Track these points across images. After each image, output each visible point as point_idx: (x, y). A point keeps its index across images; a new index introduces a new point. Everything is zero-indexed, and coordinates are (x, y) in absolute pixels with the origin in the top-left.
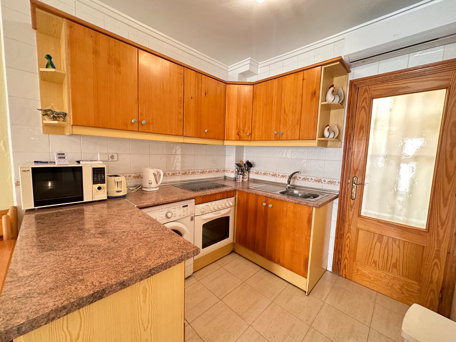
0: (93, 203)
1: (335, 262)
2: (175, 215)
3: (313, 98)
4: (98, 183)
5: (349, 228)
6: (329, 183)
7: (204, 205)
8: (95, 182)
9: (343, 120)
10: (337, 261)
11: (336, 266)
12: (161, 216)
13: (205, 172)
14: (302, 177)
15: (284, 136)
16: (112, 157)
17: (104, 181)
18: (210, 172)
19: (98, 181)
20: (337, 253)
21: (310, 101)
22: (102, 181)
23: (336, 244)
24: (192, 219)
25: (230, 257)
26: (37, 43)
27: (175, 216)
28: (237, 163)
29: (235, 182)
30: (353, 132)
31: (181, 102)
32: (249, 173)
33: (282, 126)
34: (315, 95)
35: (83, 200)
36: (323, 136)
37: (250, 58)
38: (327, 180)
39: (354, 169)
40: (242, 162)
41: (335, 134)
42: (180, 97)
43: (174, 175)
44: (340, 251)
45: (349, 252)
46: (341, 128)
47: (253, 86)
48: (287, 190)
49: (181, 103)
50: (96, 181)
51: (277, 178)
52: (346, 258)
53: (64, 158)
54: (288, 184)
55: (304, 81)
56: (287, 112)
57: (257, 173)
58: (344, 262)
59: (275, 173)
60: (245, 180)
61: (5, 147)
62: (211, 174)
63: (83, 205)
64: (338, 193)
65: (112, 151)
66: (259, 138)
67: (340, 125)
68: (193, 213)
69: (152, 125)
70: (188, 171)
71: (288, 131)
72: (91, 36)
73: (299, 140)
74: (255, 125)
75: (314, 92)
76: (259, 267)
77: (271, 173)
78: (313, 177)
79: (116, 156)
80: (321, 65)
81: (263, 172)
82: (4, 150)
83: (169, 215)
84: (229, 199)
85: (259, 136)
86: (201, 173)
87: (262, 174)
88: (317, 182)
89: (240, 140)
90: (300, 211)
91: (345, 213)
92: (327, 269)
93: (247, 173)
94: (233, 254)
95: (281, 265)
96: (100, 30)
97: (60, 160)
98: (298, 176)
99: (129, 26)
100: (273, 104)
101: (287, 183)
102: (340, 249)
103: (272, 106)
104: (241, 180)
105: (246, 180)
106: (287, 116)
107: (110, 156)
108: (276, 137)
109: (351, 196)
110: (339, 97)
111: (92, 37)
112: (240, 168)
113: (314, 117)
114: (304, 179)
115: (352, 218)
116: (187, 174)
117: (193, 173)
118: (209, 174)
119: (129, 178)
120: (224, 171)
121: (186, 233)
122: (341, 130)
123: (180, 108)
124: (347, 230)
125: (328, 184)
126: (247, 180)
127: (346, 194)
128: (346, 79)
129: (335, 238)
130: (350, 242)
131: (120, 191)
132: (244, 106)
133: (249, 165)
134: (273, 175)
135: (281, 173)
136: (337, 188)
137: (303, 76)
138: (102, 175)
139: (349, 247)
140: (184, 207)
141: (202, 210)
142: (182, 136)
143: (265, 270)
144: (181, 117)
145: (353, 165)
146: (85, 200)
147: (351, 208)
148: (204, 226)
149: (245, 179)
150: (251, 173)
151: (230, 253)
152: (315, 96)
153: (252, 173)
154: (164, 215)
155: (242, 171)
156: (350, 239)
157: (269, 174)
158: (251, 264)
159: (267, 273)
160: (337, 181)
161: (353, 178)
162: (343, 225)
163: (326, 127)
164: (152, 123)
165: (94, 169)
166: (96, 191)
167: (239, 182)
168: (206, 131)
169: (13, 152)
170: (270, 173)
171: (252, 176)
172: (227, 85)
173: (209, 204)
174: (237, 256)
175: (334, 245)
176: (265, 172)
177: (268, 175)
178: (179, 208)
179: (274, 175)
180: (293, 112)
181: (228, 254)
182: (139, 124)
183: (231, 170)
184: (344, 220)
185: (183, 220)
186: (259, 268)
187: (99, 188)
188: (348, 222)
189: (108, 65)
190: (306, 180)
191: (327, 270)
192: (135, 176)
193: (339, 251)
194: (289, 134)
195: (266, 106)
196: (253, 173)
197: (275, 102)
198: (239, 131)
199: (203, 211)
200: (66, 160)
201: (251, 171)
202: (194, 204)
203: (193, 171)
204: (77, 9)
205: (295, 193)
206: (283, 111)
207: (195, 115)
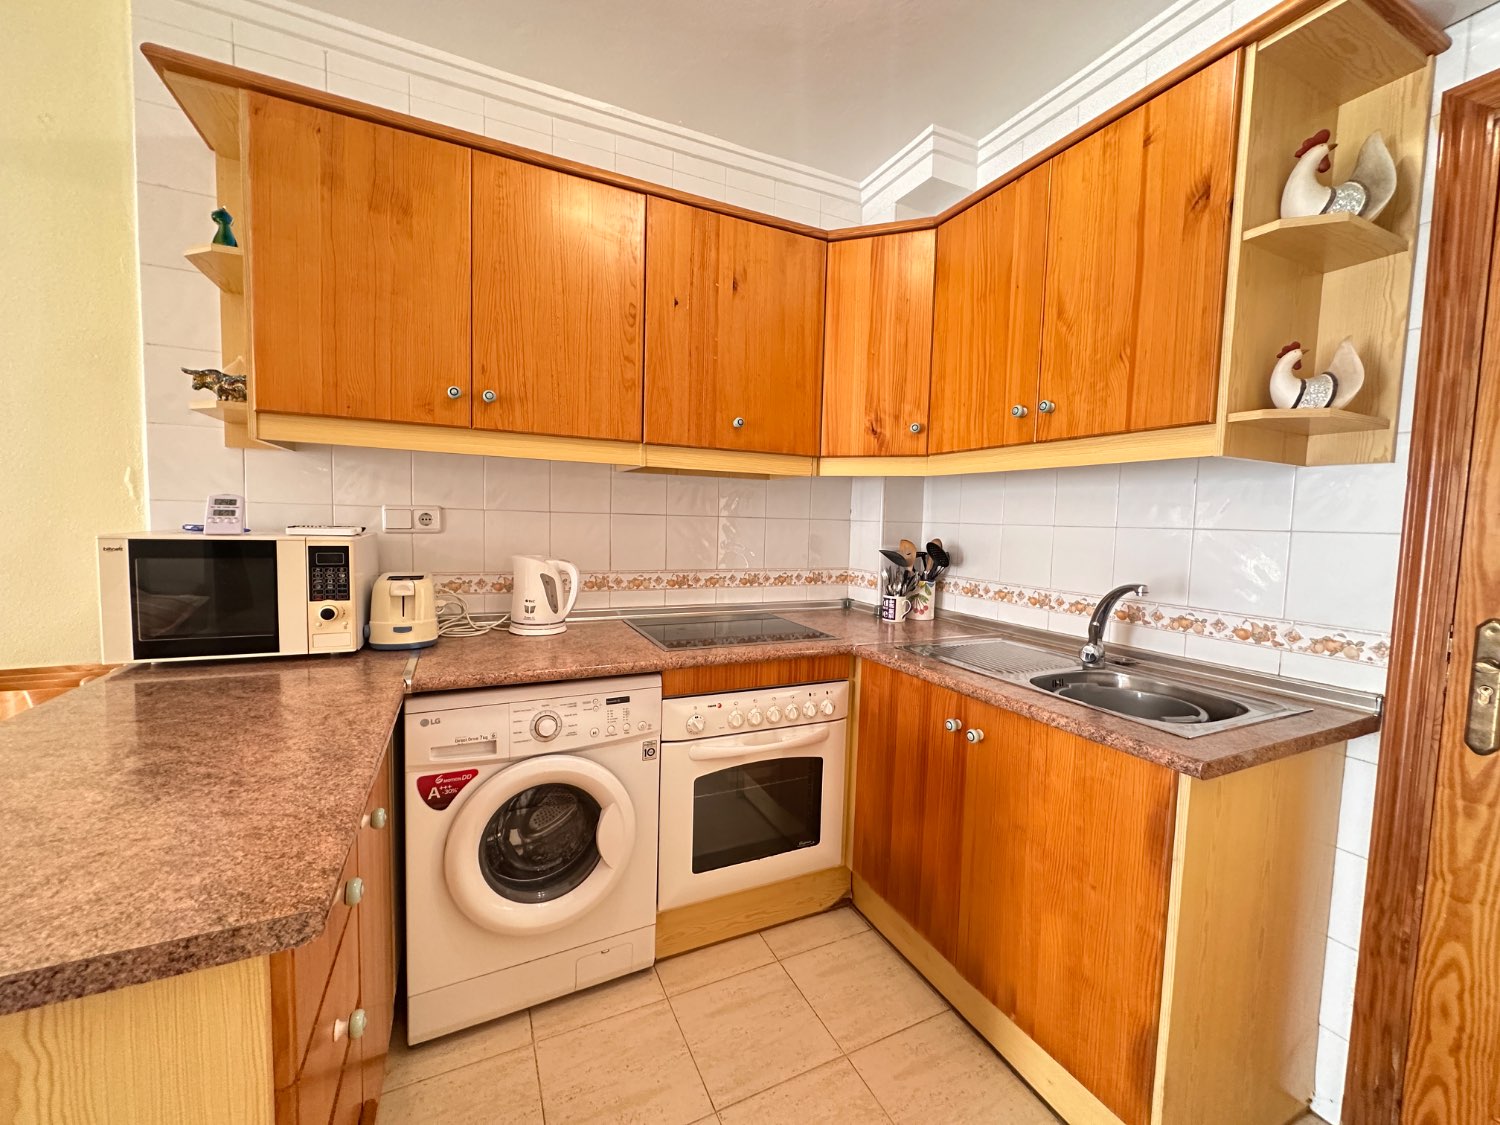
0: (309, 662)
1: (1364, 1085)
2: (572, 730)
3: (1197, 220)
4: (327, 598)
5: (1453, 913)
6: (1319, 647)
7: (702, 703)
8: (315, 595)
9: (1401, 309)
10: (1374, 1080)
11: (1367, 1105)
12: (517, 727)
13: (761, 581)
14: (1169, 614)
15: (1059, 423)
16: (426, 518)
17: (345, 591)
18: (781, 580)
19: (327, 592)
20: (1376, 1034)
21: (1180, 236)
22: (340, 591)
23: (1368, 987)
24: (648, 753)
25: (830, 922)
26: (218, 187)
27: (574, 734)
28: (890, 548)
29: (881, 622)
30: (1470, 368)
31: (631, 320)
32: (940, 587)
33: (1047, 376)
34: (1208, 198)
35: (278, 651)
36: (1267, 402)
37: (932, 126)
38: (1308, 634)
39: (1483, 577)
40: (907, 545)
41: (1343, 386)
42: (631, 304)
43: (638, 587)
44: (1396, 1031)
45: (1455, 1049)
46: (1391, 357)
47: (934, 231)
48: (1085, 668)
49: (634, 324)
50: (319, 592)
51: (1052, 613)
52: (1435, 1081)
53: (233, 513)
54: (1090, 641)
55: (1151, 147)
56: (1071, 310)
57: (972, 591)
58: (1419, 1103)
59: (1043, 593)
60: (919, 617)
61: (135, 488)
62: (785, 587)
63: (276, 664)
64: (1374, 710)
65: (425, 500)
66: (955, 441)
67: (1384, 342)
68: (656, 727)
69: (522, 405)
70: (691, 575)
71: (1077, 398)
72: (317, 128)
73: (1128, 431)
74: (943, 391)
75: (1200, 186)
76: (936, 998)
77: (1028, 593)
78: (1225, 614)
79: (436, 516)
80: (1243, 45)
81: (994, 588)
82: (131, 494)
83: (547, 727)
84: (819, 690)
85: (956, 434)
86: (744, 582)
87: (991, 594)
88: (1251, 640)
89: (880, 456)
90: (1108, 778)
91: (1427, 823)
92: (1313, 1107)
93: (927, 589)
94: (846, 915)
95: (1019, 1023)
96: (344, 107)
97: (218, 520)
98: (1149, 610)
99: (486, 98)
100: (1013, 286)
101: (1086, 635)
102: (1396, 1015)
103: (1008, 298)
104: (899, 618)
105: (924, 617)
106: (1069, 328)
107: (417, 515)
108: (1025, 430)
109: (1468, 730)
110: (1366, 188)
111: (319, 130)
112: (902, 569)
113: (1204, 310)
114: (1182, 624)
115: (1478, 858)
116: (689, 586)
117: (712, 582)
118: (779, 588)
119: (479, 591)
120: (843, 579)
121: (613, 805)
122: (1392, 367)
123: (631, 341)
124: (1441, 924)
125: (1315, 652)
126: (929, 615)
127: (1430, 714)
128: (1414, 95)
129: (1357, 947)
130: (1467, 996)
131: (408, 629)
132: (898, 319)
133: (939, 557)
134: (1034, 602)
135: (1072, 593)
136: (1370, 680)
137: (1147, 128)
138: (338, 570)
139: (1456, 1020)
140: (610, 702)
141: (692, 720)
142: (637, 442)
143: (960, 1023)
144: (633, 373)
145: (1480, 555)
146: (285, 650)
147: (1464, 798)
148: (701, 784)
149: (922, 612)
150: (948, 591)
151: (834, 908)
152: (1205, 206)
153: (952, 588)
154: (526, 726)
155: (907, 579)
156: (1461, 978)
157: (1020, 594)
158: (906, 976)
159: (967, 1038)
160: (1374, 642)
161: (1479, 628)
162: (1414, 890)
163: (1280, 356)
164: (521, 400)
165: (313, 551)
166: (318, 624)
167: (893, 626)
168: (735, 423)
169: (151, 500)
170: (1024, 591)
171: (955, 603)
172: (831, 244)
173: (728, 700)
174: (859, 926)
175: (1353, 986)
176: (1001, 587)
177: (1015, 598)
178: (591, 705)
179: (1041, 602)
180: (1097, 307)
181: (820, 909)
182: (475, 404)
183: (868, 576)
184: (1422, 865)
185: (609, 754)
186: (937, 1006)
187: (328, 614)
188: (1449, 878)
189: (371, 213)
190: (1191, 630)
191: (1309, 1111)
192: (500, 584)
193: (1387, 1030)
194: (1081, 408)
195: (985, 301)
196: (956, 592)
197: (1017, 277)
198: (879, 420)
199: (694, 724)
200: (234, 521)
201: (948, 580)
202: (661, 698)
203: (712, 575)
204: (331, 72)
205: (1120, 685)
206: (1051, 313)
207: (690, 364)
